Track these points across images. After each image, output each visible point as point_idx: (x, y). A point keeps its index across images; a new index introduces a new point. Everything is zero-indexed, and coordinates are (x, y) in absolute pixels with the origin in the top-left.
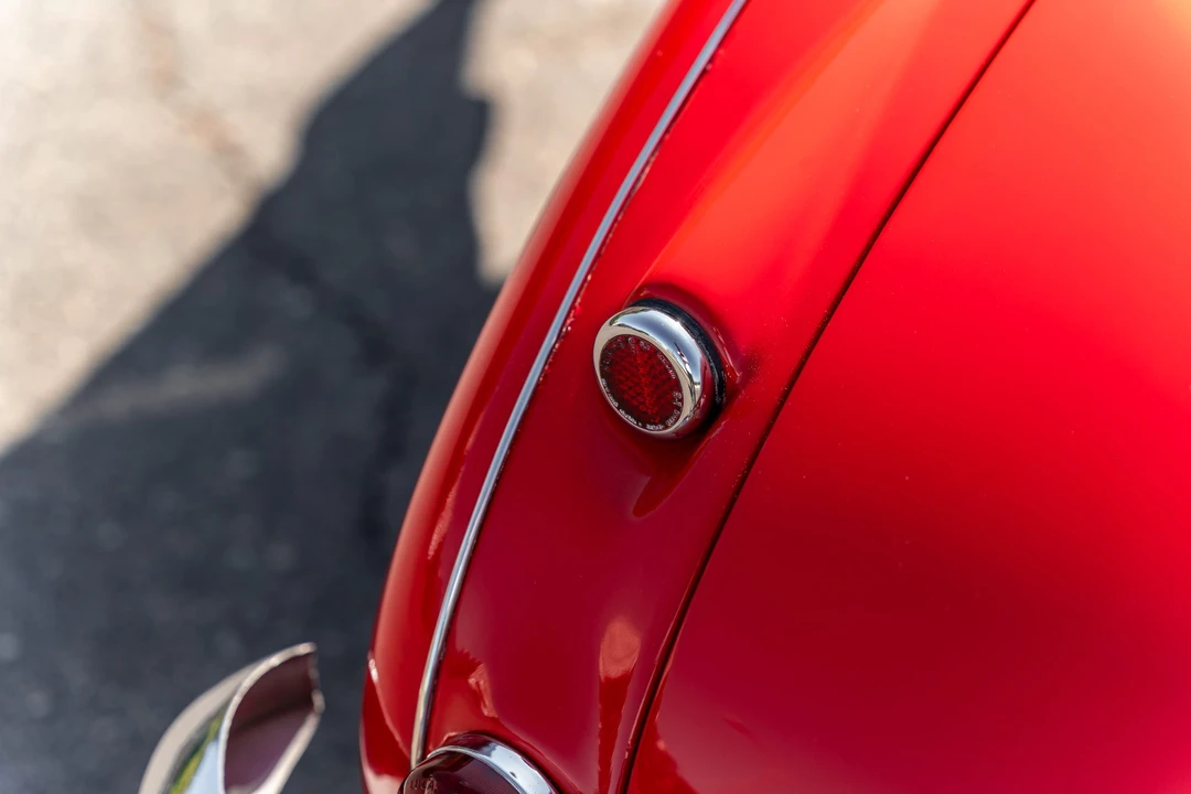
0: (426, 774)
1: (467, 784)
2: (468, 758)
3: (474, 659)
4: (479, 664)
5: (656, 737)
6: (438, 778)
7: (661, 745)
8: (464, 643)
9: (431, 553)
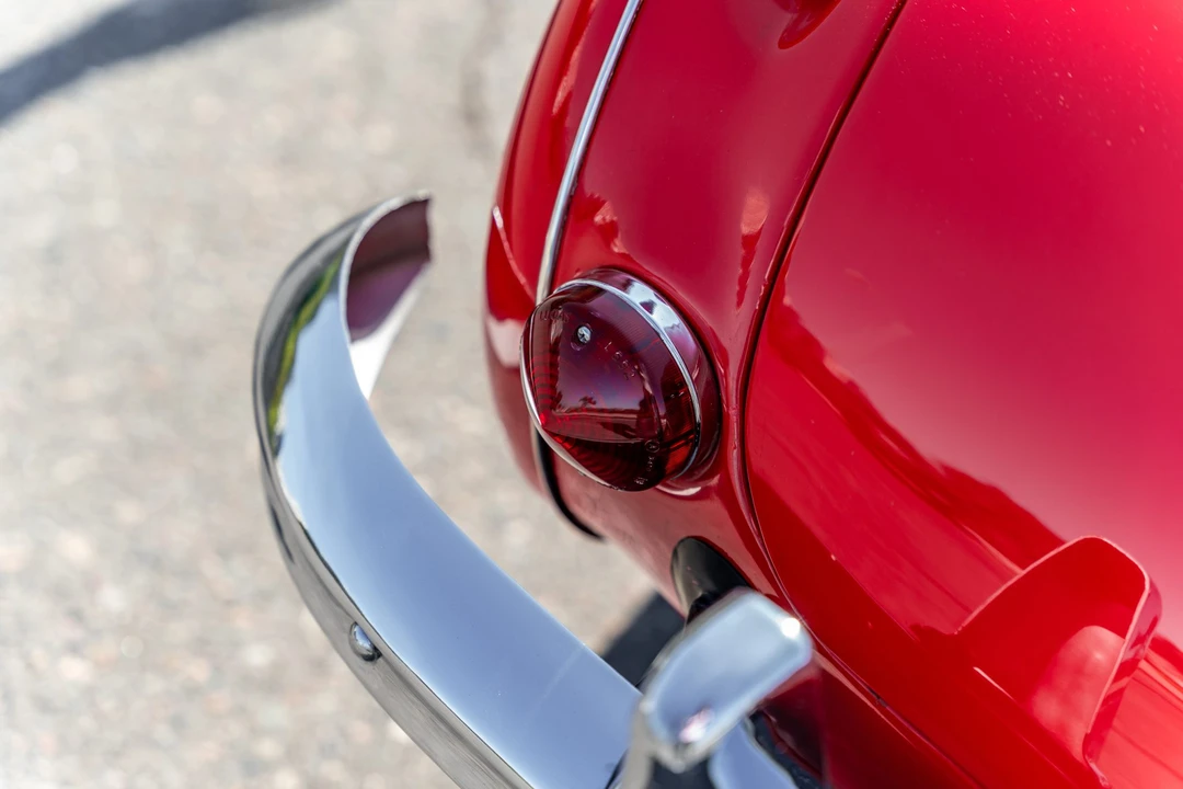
0: (555, 305)
1: (599, 315)
2: (600, 291)
3: (599, 198)
4: (604, 202)
5: (783, 294)
6: (567, 309)
7: (787, 301)
8: (590, 189)
9: (555, 110)
